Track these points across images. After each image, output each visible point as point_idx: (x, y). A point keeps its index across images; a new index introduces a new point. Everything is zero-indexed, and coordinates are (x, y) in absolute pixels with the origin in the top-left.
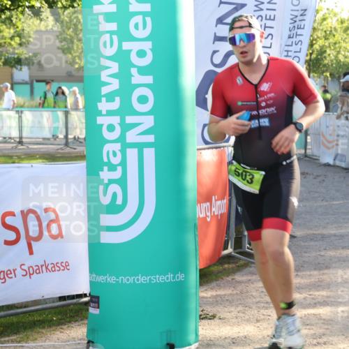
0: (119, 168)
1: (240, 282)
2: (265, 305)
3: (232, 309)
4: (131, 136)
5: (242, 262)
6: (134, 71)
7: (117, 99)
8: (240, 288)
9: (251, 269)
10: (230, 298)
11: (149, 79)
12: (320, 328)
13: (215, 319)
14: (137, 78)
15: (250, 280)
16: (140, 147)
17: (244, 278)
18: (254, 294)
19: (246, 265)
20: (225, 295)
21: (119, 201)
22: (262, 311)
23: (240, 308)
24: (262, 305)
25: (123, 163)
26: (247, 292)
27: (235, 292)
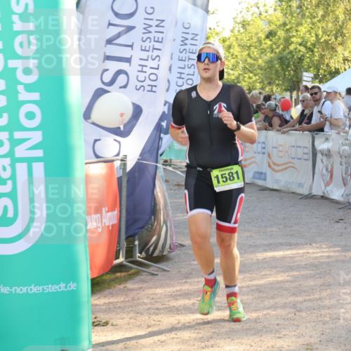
0: (9, 183)
1: (131, 290)
2: (156, 311)
3: (125, 316)
4: (20, 151)
5: (133, 271)
6: (20, 88)
7: (5, 115)
8: (132, 295)
9: (142, 277)
10: (122, 305)
11: (35, 96)
12: (208, 331)
13: (108, 326)
14: (24, 95)
15: (141, 288)
16: (30, 161)
17: (136, 286)
18: (145, 301)
19: (137, 273)
20: (117, 302)
21: (10, 214)
22: (153, 317)
23: (132, 315)
24: (153, 311)
25: (13, 177)
26: (138, 299)
27: (127, 299)
